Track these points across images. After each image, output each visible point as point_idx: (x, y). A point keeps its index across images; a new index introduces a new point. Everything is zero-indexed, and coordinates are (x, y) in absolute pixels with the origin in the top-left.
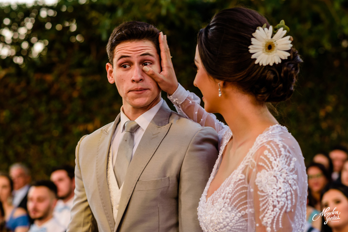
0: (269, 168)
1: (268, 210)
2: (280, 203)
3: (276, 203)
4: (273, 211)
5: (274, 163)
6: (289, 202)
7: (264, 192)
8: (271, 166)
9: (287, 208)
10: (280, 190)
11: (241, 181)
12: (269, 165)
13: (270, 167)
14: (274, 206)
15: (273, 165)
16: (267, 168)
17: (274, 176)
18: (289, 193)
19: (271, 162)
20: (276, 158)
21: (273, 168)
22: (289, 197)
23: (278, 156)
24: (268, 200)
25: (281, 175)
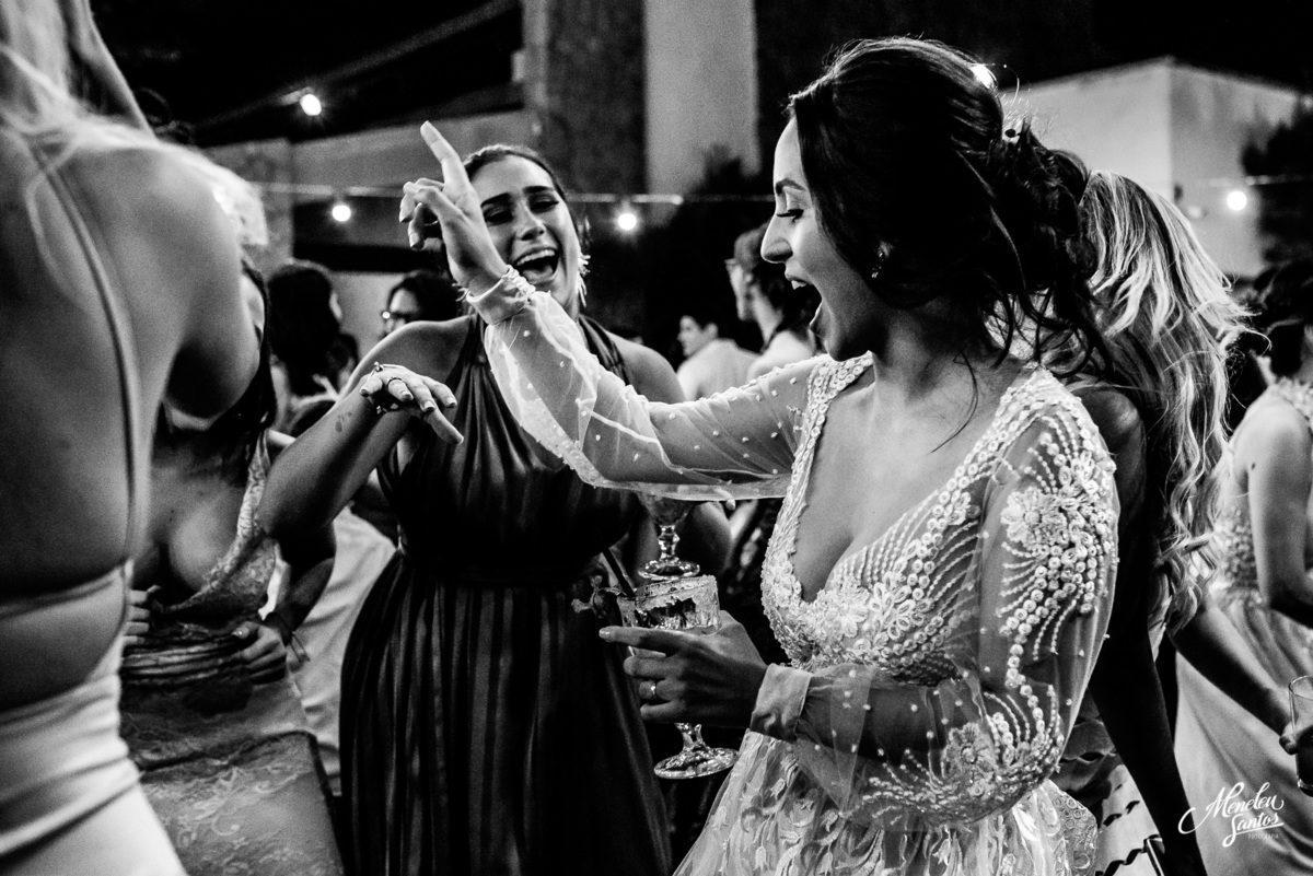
0: (1049, 485)
1: (1028, 597)
2: (1066, 587)
3: (1053, 586)
4: (1040, 604)
5: (1066, 473)
6: (1090, 585)
7: (1025, 550)
8: (1056, 478)
9: (1081, 602)
10: (1071, 550)
11: (970, 524)
12: (1052, 476)
13: (1054, 483)
14: (1048, 593)
15: (1061, 478)
16: (1044, 483)
17: (1061, 510)
18: (1092, 563)
19: (1055, 469)
20: (1069, 457)
21: (1059, 486)
22: (1092, 575)
23: (1076, 454)
24: (1033, 573)
25: (1079, 509)
